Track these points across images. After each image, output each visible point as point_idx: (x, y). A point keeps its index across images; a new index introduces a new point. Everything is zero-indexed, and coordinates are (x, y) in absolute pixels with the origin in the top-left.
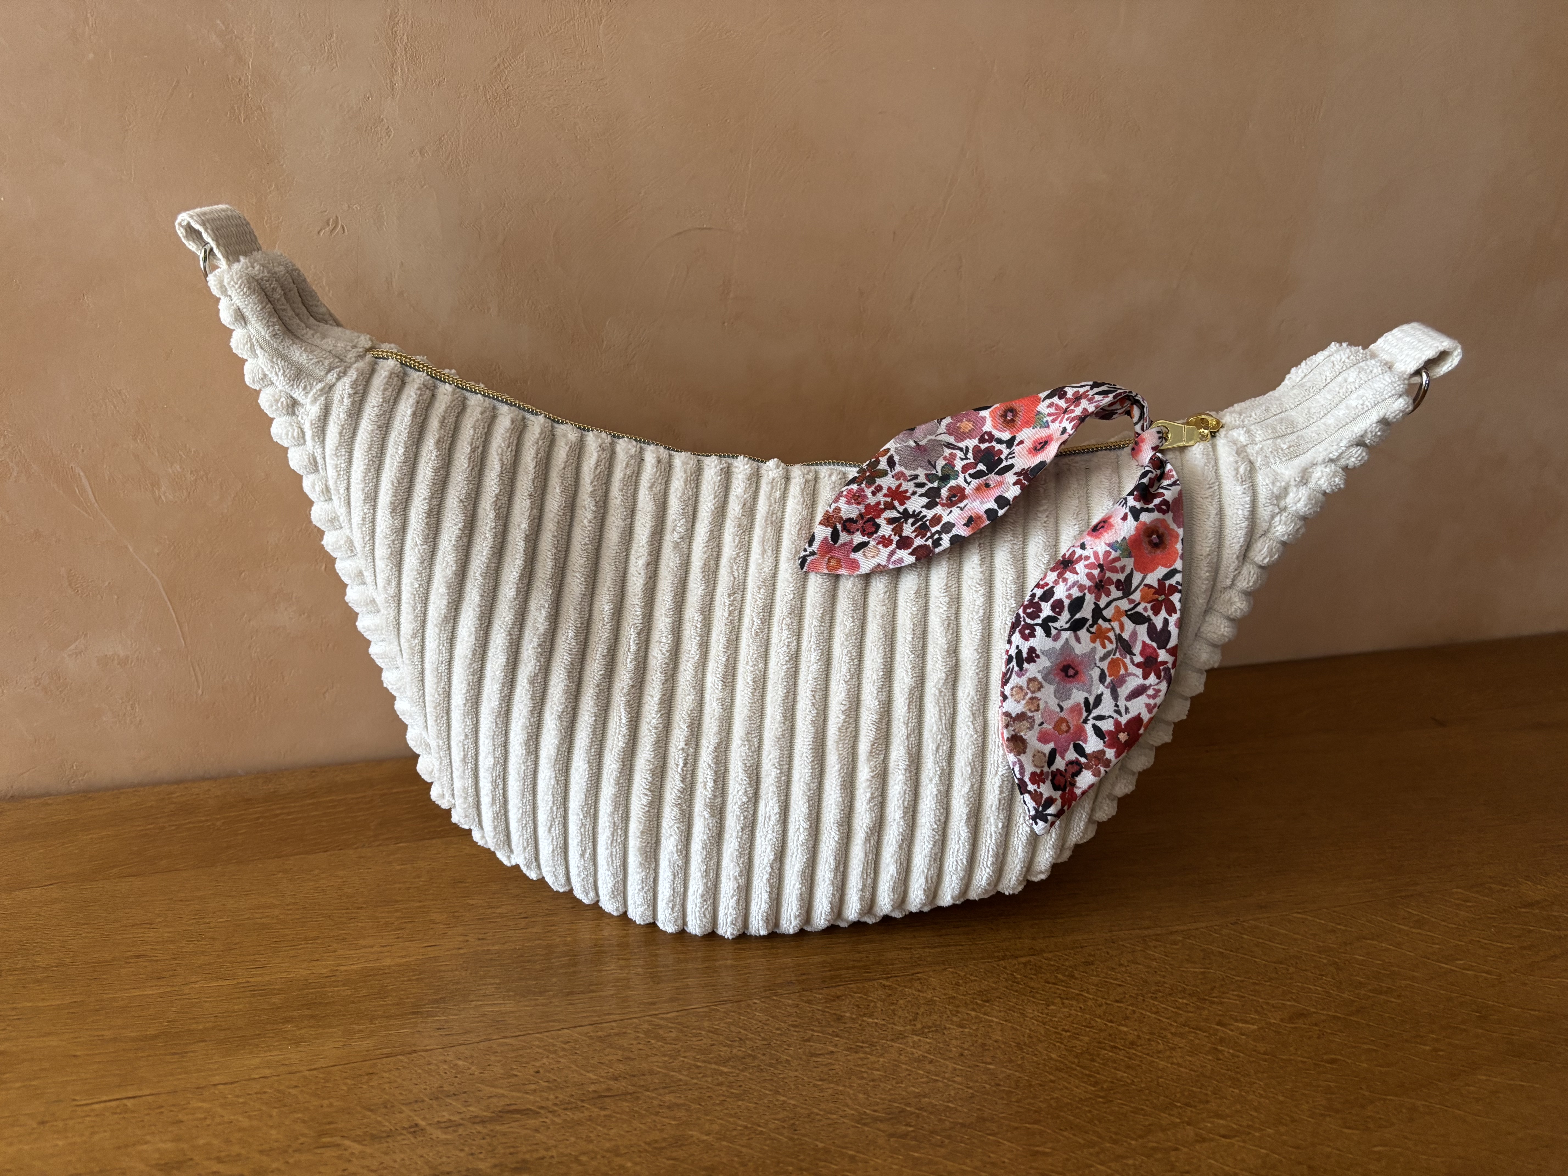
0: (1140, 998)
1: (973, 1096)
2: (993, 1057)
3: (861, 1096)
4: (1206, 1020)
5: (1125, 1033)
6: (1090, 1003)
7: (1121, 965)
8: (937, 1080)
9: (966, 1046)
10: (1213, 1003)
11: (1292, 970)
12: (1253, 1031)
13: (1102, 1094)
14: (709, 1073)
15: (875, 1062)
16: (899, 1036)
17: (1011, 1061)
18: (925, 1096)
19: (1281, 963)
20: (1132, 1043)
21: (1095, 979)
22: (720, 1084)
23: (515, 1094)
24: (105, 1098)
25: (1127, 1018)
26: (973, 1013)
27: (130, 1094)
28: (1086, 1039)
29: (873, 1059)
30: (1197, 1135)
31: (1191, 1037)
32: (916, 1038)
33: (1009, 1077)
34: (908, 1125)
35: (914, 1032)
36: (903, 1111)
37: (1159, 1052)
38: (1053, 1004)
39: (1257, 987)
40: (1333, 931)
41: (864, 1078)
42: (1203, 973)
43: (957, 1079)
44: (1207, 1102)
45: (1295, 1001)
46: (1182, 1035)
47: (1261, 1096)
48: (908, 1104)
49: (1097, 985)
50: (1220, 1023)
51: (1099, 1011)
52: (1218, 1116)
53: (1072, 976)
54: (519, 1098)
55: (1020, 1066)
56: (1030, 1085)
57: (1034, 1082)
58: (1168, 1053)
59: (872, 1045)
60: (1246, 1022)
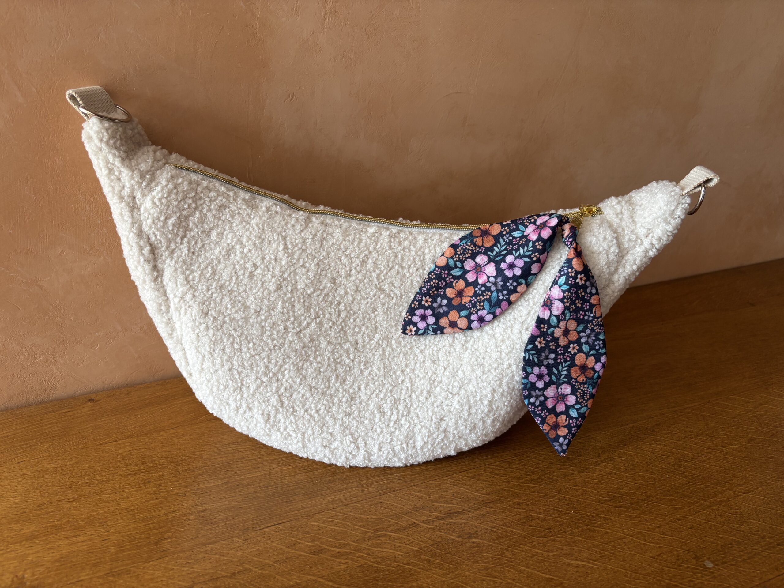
0: (686, 439)
1: (640, 487)
2: (640, 470)
3: (594, 491)
4: (716, 445)
5: (687, 454)
6: (667, 442)
7: (672, 424)
8: (621, 482)
9: (626, 465)
10: (716, 438)
11: (740, 420)
12: (737, 448)
13: (691, 481)
14: (526, 488)
15: (592, 476)
16: (596, 464)
17: (648, 471)
18: (621, 489)
19: (734, 418)
20: (692, 458)
21: (665, 432)
22: (534, 492)
23: (449, 505)
24: (267, 525)
25: (685, 448)
26: (622, 451)
27: (277, 522)
28: (673, 458)
29: (591, 474)
30: (735, 494)
31: (714, 453)
32: (604, 464)
33: (650, 478)
34: (620, 502)
35: (601, 461)
36: (614, 496)
37: (705, 461)
38: (653, 444)
39: (730, 429)
40: (748, 402)
41: (591, 484)
42: (706, 425)
43: (629, 480)
44: (732, 480)
45: (747, 434)
46: (710, 453)
47: (751, 475)
48: (615, 493)
49: (666, 434)
50: (722, 446)
51: (673, 445)
52: (739, 485)
53: (654, 431)
54: (452, 507)
55: (652, 472)
56: (660, 481)
57: (661, 479)
58: (708, 461)
59: (588, 469)
60: (732, 445)
